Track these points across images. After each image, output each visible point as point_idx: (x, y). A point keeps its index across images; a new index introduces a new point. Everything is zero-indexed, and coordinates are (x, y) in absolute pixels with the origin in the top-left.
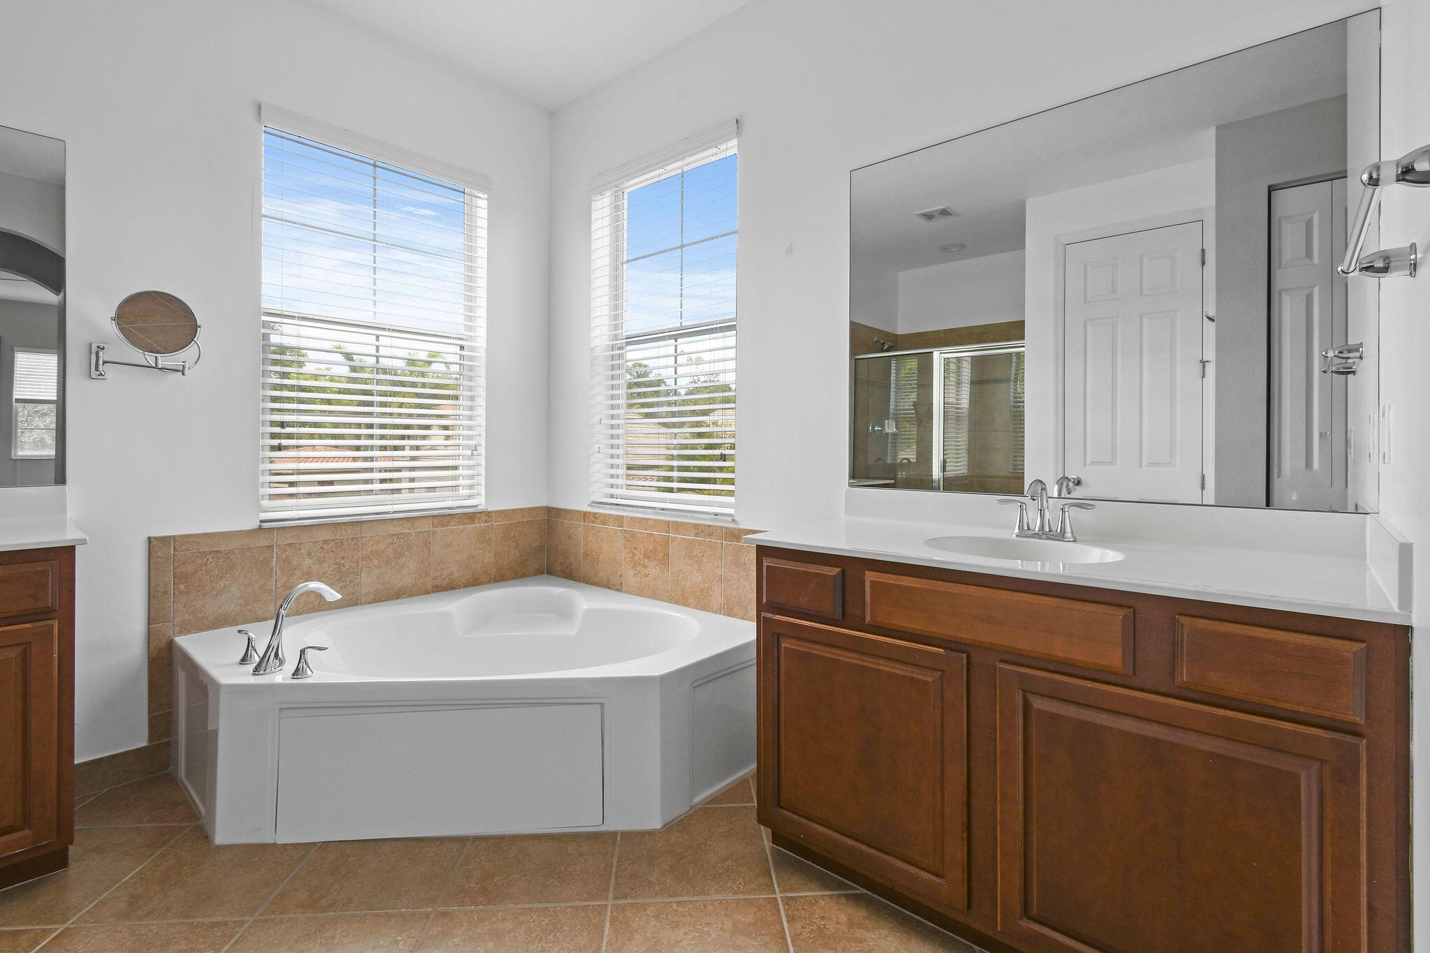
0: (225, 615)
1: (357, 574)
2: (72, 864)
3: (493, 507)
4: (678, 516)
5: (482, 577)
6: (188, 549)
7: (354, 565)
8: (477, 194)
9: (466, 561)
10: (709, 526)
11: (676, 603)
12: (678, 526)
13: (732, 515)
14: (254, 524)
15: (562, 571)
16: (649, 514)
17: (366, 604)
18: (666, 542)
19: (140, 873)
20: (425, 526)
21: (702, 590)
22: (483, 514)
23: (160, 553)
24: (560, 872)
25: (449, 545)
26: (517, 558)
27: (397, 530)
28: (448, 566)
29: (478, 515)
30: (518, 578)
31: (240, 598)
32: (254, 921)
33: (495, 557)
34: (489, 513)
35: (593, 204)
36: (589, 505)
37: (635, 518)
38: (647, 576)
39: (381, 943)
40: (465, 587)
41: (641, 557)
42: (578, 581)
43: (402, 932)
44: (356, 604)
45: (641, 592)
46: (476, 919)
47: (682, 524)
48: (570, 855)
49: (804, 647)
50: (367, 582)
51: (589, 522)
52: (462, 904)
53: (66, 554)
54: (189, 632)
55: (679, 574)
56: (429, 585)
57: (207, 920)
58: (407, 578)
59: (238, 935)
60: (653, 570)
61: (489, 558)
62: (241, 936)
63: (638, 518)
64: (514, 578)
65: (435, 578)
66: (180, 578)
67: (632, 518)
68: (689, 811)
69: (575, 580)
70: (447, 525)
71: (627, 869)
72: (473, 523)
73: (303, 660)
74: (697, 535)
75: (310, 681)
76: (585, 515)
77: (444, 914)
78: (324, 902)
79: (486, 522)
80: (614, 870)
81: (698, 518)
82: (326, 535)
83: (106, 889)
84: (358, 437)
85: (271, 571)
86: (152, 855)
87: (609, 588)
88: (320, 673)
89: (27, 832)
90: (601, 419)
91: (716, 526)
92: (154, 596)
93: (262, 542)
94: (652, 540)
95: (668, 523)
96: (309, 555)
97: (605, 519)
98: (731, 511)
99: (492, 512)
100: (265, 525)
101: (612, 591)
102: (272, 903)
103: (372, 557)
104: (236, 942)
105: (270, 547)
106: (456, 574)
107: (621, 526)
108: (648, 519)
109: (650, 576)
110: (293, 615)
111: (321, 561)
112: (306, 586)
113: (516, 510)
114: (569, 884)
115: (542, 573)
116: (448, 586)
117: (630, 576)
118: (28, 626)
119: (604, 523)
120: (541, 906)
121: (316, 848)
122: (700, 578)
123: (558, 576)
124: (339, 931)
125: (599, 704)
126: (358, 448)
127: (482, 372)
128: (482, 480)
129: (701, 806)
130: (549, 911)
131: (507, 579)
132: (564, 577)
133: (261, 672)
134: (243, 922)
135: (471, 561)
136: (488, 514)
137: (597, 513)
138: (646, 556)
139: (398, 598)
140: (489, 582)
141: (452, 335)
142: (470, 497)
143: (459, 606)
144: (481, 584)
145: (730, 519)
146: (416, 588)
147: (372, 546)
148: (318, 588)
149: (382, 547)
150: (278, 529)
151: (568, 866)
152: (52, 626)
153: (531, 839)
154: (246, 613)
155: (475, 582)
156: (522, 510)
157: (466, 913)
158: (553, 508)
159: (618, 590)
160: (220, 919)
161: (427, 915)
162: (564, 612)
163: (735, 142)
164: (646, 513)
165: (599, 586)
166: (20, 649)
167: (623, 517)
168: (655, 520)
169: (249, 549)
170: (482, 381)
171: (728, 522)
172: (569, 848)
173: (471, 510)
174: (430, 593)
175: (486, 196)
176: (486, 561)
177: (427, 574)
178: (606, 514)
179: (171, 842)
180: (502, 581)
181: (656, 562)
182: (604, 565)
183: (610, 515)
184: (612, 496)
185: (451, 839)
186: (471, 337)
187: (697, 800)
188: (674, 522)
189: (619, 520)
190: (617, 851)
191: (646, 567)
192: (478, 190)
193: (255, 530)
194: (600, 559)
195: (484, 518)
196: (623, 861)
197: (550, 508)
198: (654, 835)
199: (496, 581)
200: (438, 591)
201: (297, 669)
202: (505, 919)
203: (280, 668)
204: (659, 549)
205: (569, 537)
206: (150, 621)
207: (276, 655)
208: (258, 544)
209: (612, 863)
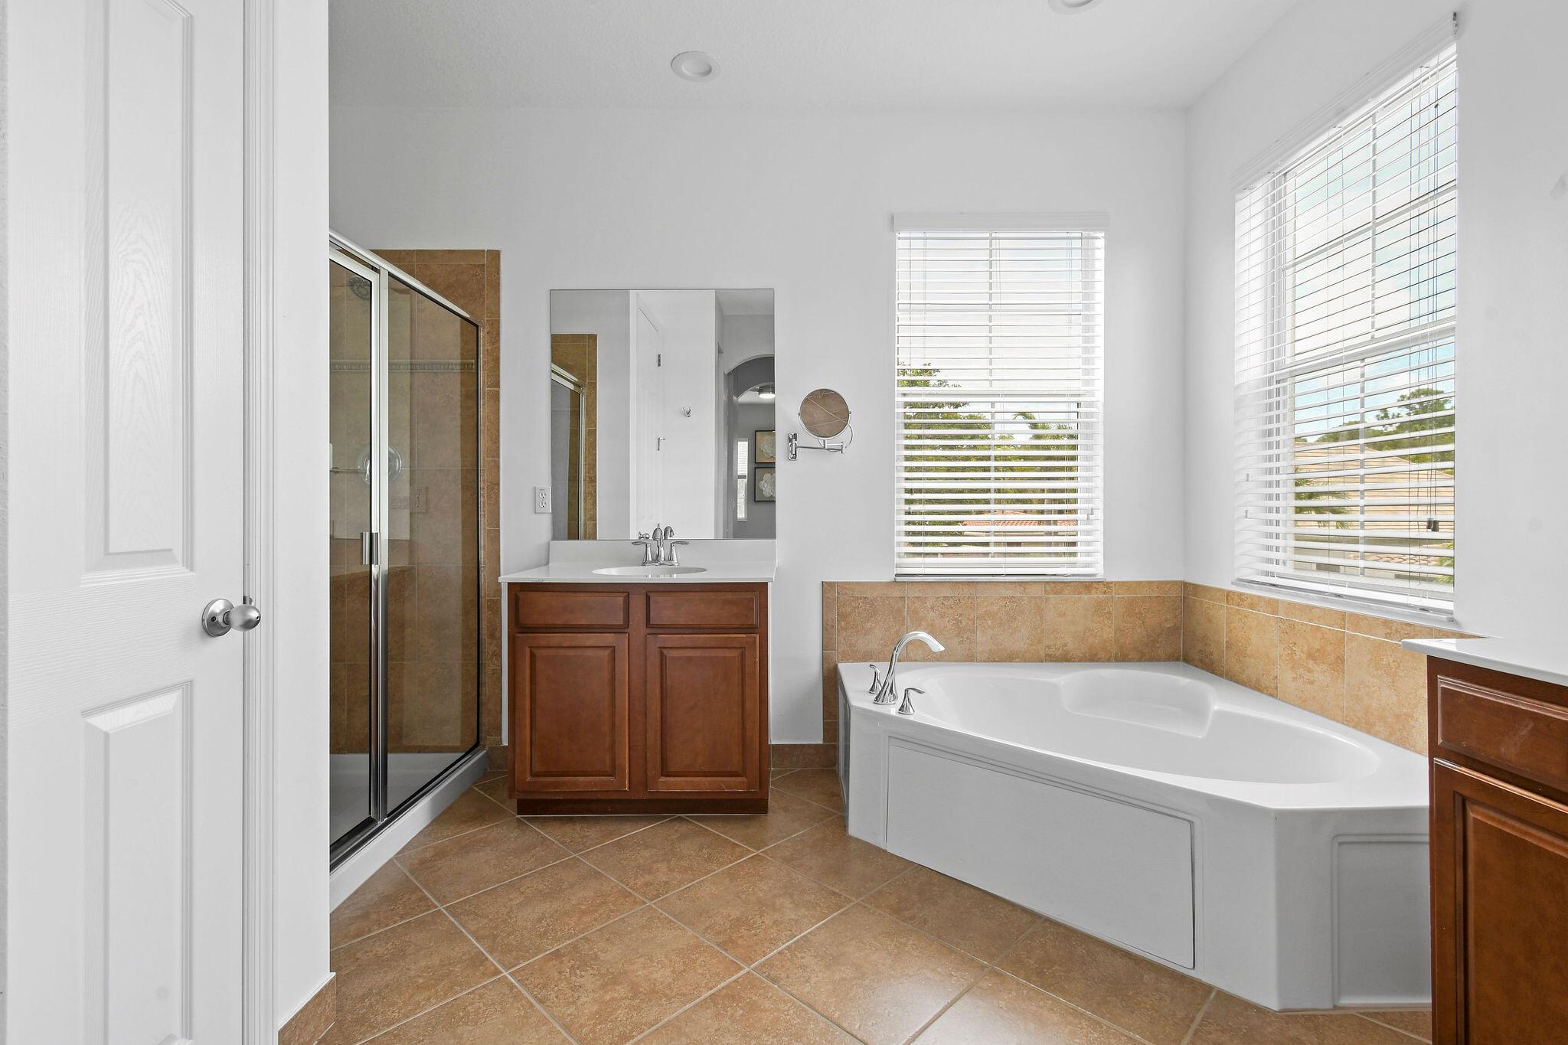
0: (871, 652)
1: (973, 632)
2: (770, 813)
3: (1113, 578)
4: (1355, 606)
5: (1100, 653)
6: (846, 594)
7: (970, 622)
8: (1092, 234)
9: (1082, 634)
10: (1409, 625)
11: (1355, 727)
12: (1357, 621)
13: (1451, 613)
14: (888, 577)
15: (1201, 661)
16: (1313, 599)
17: (981, 661)
18: (1341, 641)
19: (803, 835)
20: (1034, 591)
21: (1398, 716)
22: (1101, 585)
23: (829, 595)
24: (1126, 995)
25: (1062, 615)
26: (1143, 637)
27: (1008, 593)
28: (1062, 636)
29: (1095, 585)
30: (1145, 661)
31: (881, 640)
32: (857, 904)
33: (1115, 633)
34: (1108, 583)
35: (1239, 206)
36: (1233, 583)
37: (1295, 604)
38: (1312, 683)
39: (939, 969)
40: (1080, 661)
41: (1304, 656)
42: (1221, 675)
43: (958, 970)
44: (972, 661)
45: (1303, 703)
46: (1025, 994)
47: (1365, 617)
48: (1144, 983)
49: (1512, 828)
50: (983, 640)
51: (1233, 604)
52: (1016, 973)
53: (761, 589)
54: (848, 661)
55: (1359, 688)
56: (1042, 654)
57: (830, 888)
58: (1019, 642)
59: (845, 908)
60: (1321, 675)
61: (1108, 633)
62: (847, 910)
63: (1299, 604)
64: (1140, 660)
65: (1048, 647)
66: (842, 616)
67: (1290, 604)
68: (1330, 1010)
69: (1216, 674)
70: (1060, 593)
71: (1211, 1033)
72: (1090, 593)
73: (906, 699)
74: (1388, 635)
75: (912, 718)
76: (1228, 595)
77: (998, 974)
78: (906, 913)
79: (1105, 593)
80: (1194, 1026)
81: (1388, 612)
82: (946, 592)
83: (783, 838)
84: (1041, 501)
85: (903, 619)
86: (811, 825)
87: (1259, 690)
88: (919, 714)
89: (744, 779)
90: (1248, 475)
91: (1421, 626)
92: (826, 628)
93: (896, 593)
94: (1319, 635)
95: (1343, 614)
96: (932, 608)
97: (1254, 603)
98: (1448, 606)
99: (1112, 583)
100: (899, 579)
101: (1265, 696)
102: (872, 896)
103: (987, 618)
104: (842, 913)
105: (902, 598)
106: (1070, 646)
107: (1275, 612)
108: (1314, 607)
109: (1316, 683)
110: (920, 661)
111: (942, 616)
112: (916, 634)
113: (1141, 582)
114: (1133, 1012)
115: (1177, 659)
116: (1065, 658)
117: (1287, 679)
118: (744, 635)
119: (1252, 606)
120: (1095, 1017)
121: (912, 868)
122: (1395, 698)
123: (1196, 666)
124: (911, 942)
125: (1189, 821)
126: (1042, 512)
127: (1100, 428)
128: (1099, 546)
129: (1354, 1012)
130: (1101, 1027)
131: (1130, 660)
132: (1202, 668)
133: (880, 702)
134: (850, 901)
135: (1087, 634)
136: (1107, 585)
137: (1244, 594)
138: (1310, 655)
139: (1011, 661)
140: (1109, 660)
141: (1066, 393)
142: (1088, 565)
143: (1068, 680)
144: (1099, 660)
145: (1444, 617)
146: (1028, 654)
147: (986, 607)
148: (922, 638)
149: (995, 608)
150: (909, 583)
151: (1138, 993)
152: (755, 638)
153: (1104, 946)
154: (886, 652)
155: (1092, 657)
156: (1150, 583)
157: (1018, 983)
158: (1190, 584)
159: (1272, 696)
160: (837, 891)
161: (983, 967)
162: (1195, 711)
163: (1453, 48)
164: (1308, 598)
165: (1246, 686)
166: (740, 651)
167: (1277, 601)
168: (1324, 609)
169: (888, 598)
170: (1100, 439)
171: (1441, 621)
172: (1145, 976)
173: (1087, 579)
174: (1042, 661)
175: (1103, 234)
176: (1105, 636)
177: (1040, 641)
178: (1254, 596)
179: (824, 822)
180: (1124, 661)
181: (1325, 667)
182: (1252, 660)
183: (1260, 597)
184: (1267, 574)
185: (1024, 910)
186: (1088, 392)
187: (1345, 1001)
188: (1352, 615)
189: (1273, 605)
190: (1205, 1008)
191: (1310, 671)
192: (1093, 230)
193: (891, 582)
194: (1248, 652)
195: (1101, 588)
196: (1209, 1023)
197: (1186, 583)
198: (1264, 1013)
199: (1117, 660)
200: (1051, 661)
201: (903, 706)
202: (1053, 1010)
203: (893, 703)
204: (1329, 648)
205: (1210, 621)
206: (824, 647)
207: (891, 691)
208: (894, 595)
209: (1194, 1017)
